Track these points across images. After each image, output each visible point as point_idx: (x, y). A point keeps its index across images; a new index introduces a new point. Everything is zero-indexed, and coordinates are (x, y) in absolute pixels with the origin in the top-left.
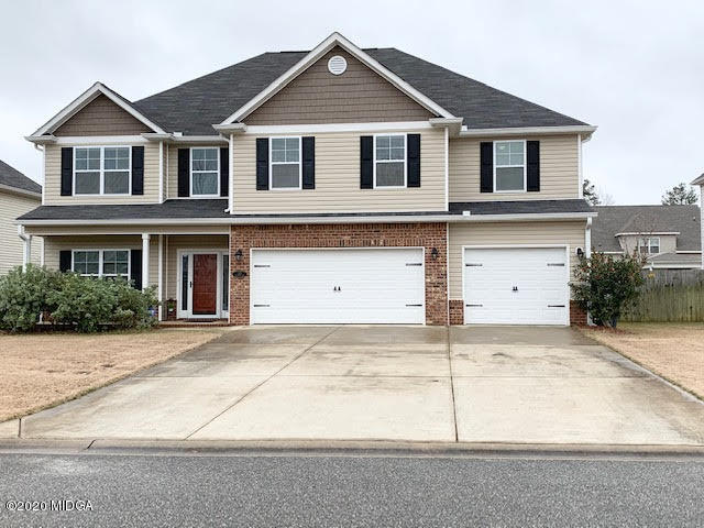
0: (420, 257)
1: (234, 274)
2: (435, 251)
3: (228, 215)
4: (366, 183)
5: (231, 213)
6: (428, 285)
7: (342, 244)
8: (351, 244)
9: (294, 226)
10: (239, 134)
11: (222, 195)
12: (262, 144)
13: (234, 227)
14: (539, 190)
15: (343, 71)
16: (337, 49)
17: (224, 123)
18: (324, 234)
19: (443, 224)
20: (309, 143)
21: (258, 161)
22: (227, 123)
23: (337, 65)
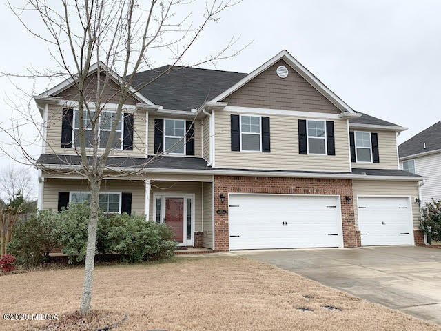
0: (338, 202)
1: (218, 212)
2: (347, 198)
3: (210, 168)
4: (303, 151)
5: (213, 167)
6: (344, 221)
7: (290, 192)
8: (296, 192)
9: (258, 177)
10: (219, 110)
11: (187, 155)
12: (235, 119)
13: (217, 176)
14: (379, 162)
15: (286, 76)
16: (282, 61)
17: (212, 101)
18: (278, 184)
19: (350, 180)
20: (266, 121)
21: (232, 131)
22: (214, 101)
23: (282, 72)
